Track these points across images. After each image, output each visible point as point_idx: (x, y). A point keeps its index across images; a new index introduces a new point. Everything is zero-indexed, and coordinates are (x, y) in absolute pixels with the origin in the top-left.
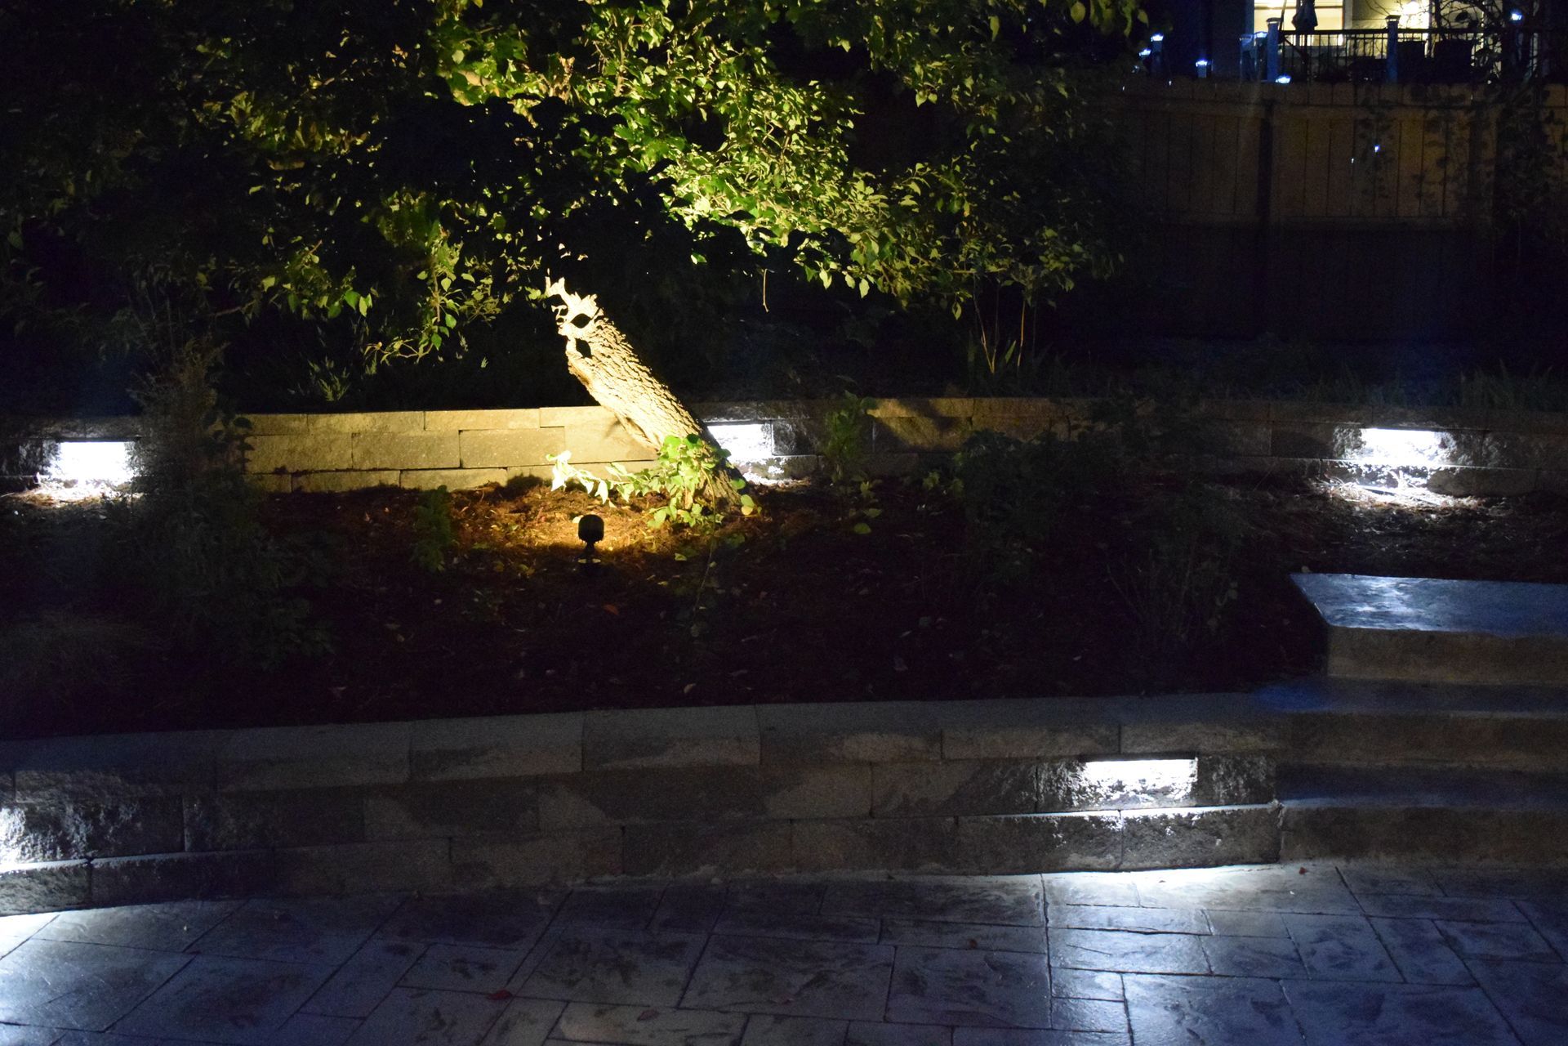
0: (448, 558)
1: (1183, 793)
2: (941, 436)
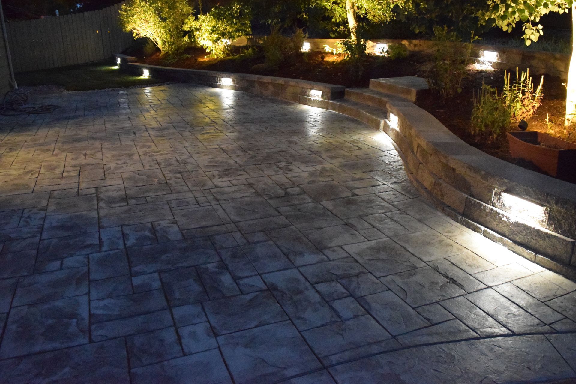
1: (320, 97)
2: (414, 48)
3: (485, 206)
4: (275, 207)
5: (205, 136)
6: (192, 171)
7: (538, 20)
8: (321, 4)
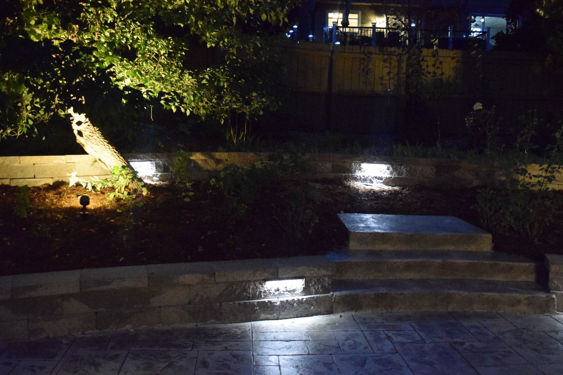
0: (28, 213)
1: (300, 291)
2: (216, 166)
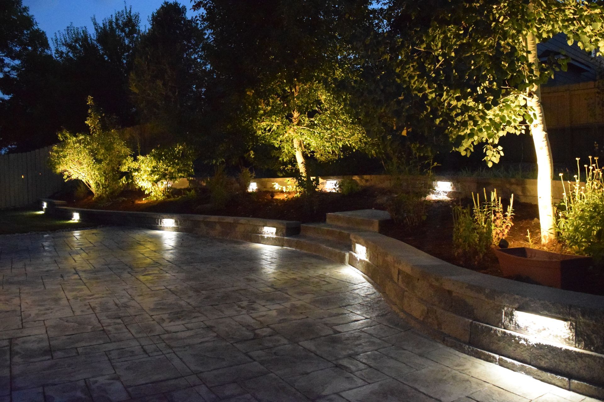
1: (274, 234)
2: (365, 183)
3: (496, 330)
4: (244, 352)
5: (149, 277)
6: (136, 316)
7: (496, 142)
8: (269, 142)
